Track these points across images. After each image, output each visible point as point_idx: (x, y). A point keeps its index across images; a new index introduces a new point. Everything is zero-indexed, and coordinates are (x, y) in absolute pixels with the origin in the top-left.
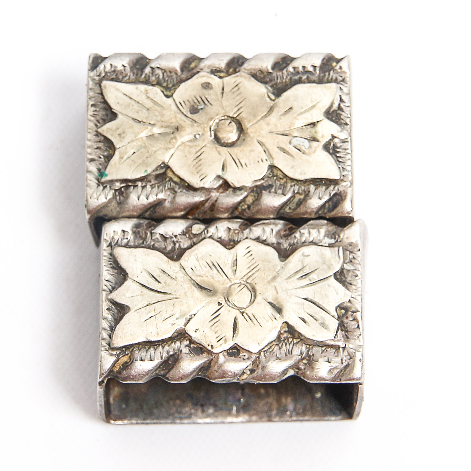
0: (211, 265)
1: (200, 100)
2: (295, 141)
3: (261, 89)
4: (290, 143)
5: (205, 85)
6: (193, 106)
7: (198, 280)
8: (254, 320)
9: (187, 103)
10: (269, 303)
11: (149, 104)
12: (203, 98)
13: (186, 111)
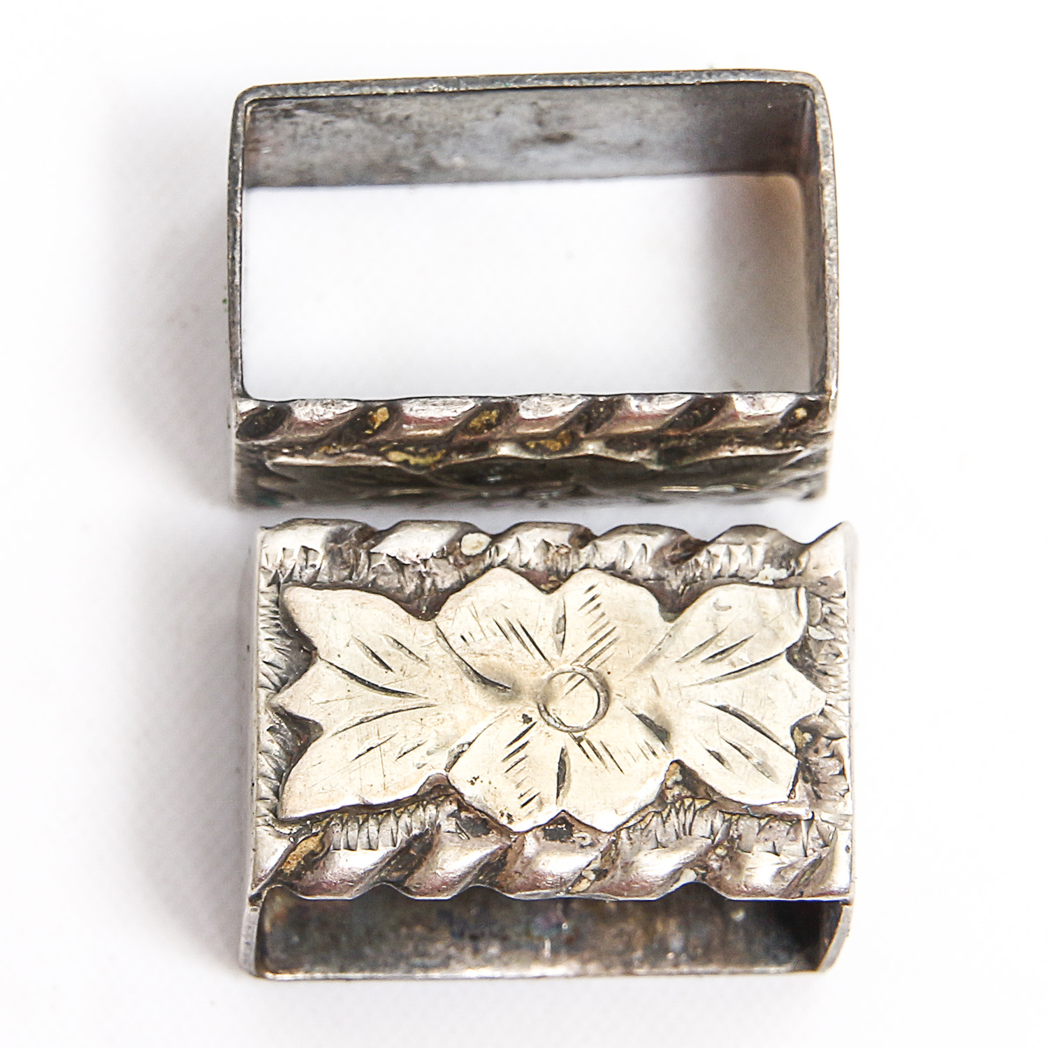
0: (506, 628)
7: (477, 663)
10: (639, 716)
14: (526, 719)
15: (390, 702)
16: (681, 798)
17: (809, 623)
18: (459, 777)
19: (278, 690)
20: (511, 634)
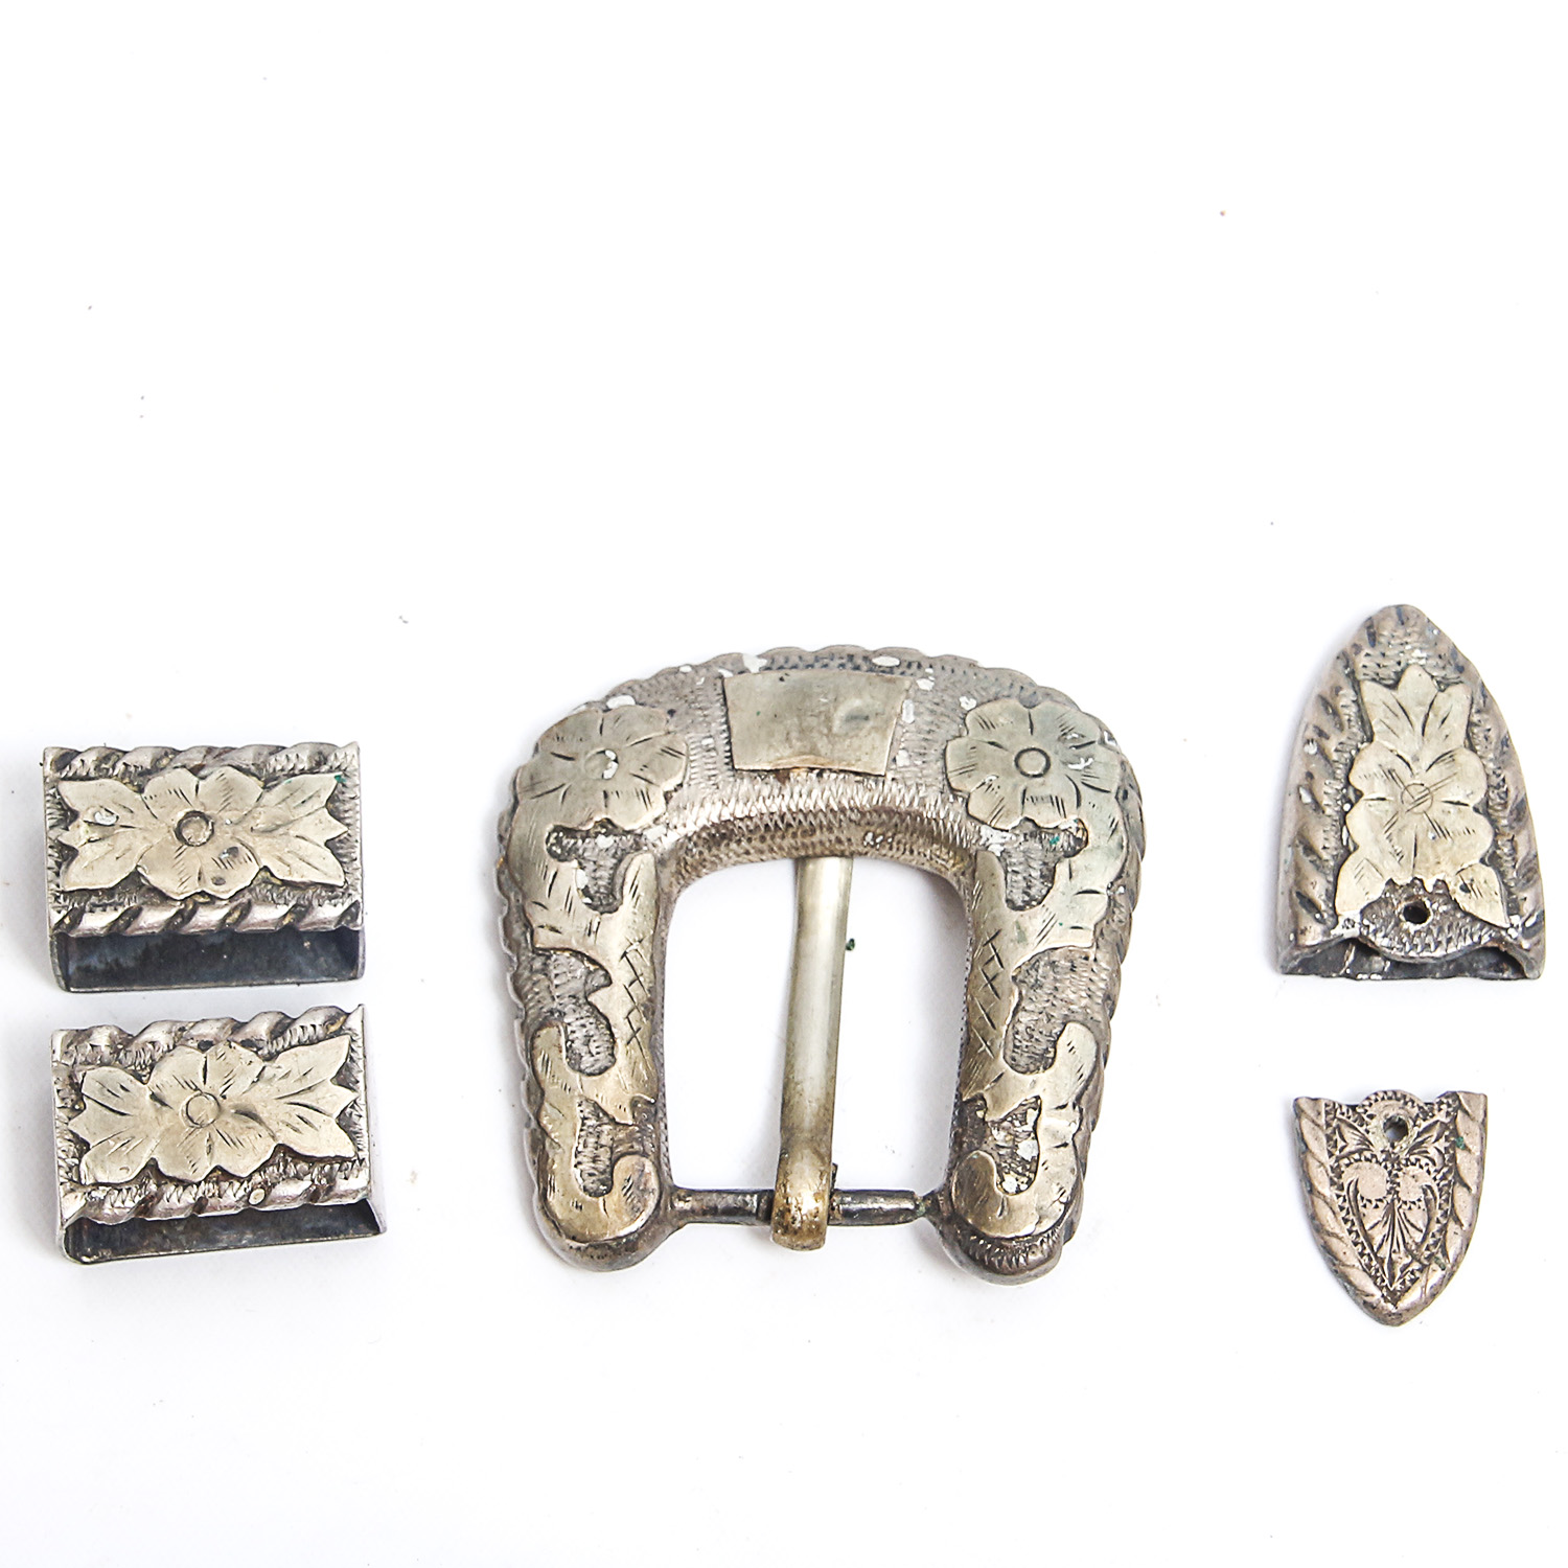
0: (238, 1144)
1: (227, 865)
2: (112, 820)
3: (154, 879)
4: (118, 817)
5: (221, 882)
6: (235, 856)
7: (253, 1123)
8: (182, 1082)
9: (242, 860)
10: (166, 1105)
11: (288, 858)
12: (223, 867)
13: (244, 851)
14: (224, 1097)
15: (296, 1099)
16: (142, 1069)
17: (78, 1166)
18: (258, 1065)
19: (355, 1101)
20: (235, 1140)
